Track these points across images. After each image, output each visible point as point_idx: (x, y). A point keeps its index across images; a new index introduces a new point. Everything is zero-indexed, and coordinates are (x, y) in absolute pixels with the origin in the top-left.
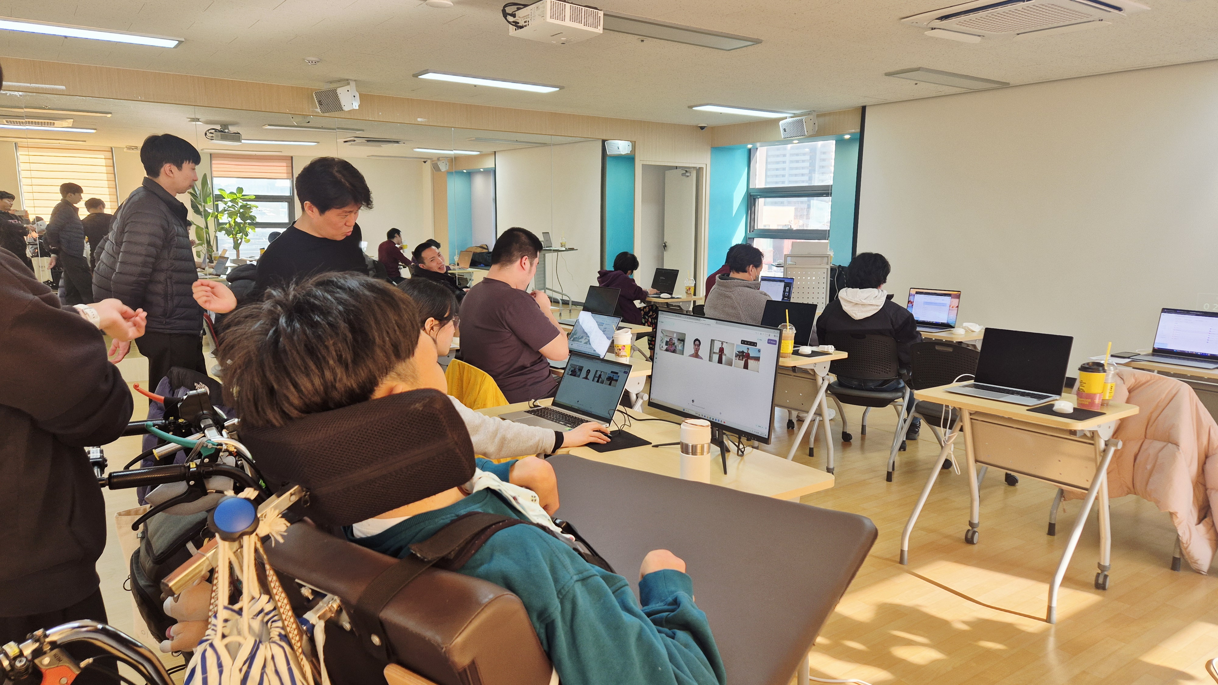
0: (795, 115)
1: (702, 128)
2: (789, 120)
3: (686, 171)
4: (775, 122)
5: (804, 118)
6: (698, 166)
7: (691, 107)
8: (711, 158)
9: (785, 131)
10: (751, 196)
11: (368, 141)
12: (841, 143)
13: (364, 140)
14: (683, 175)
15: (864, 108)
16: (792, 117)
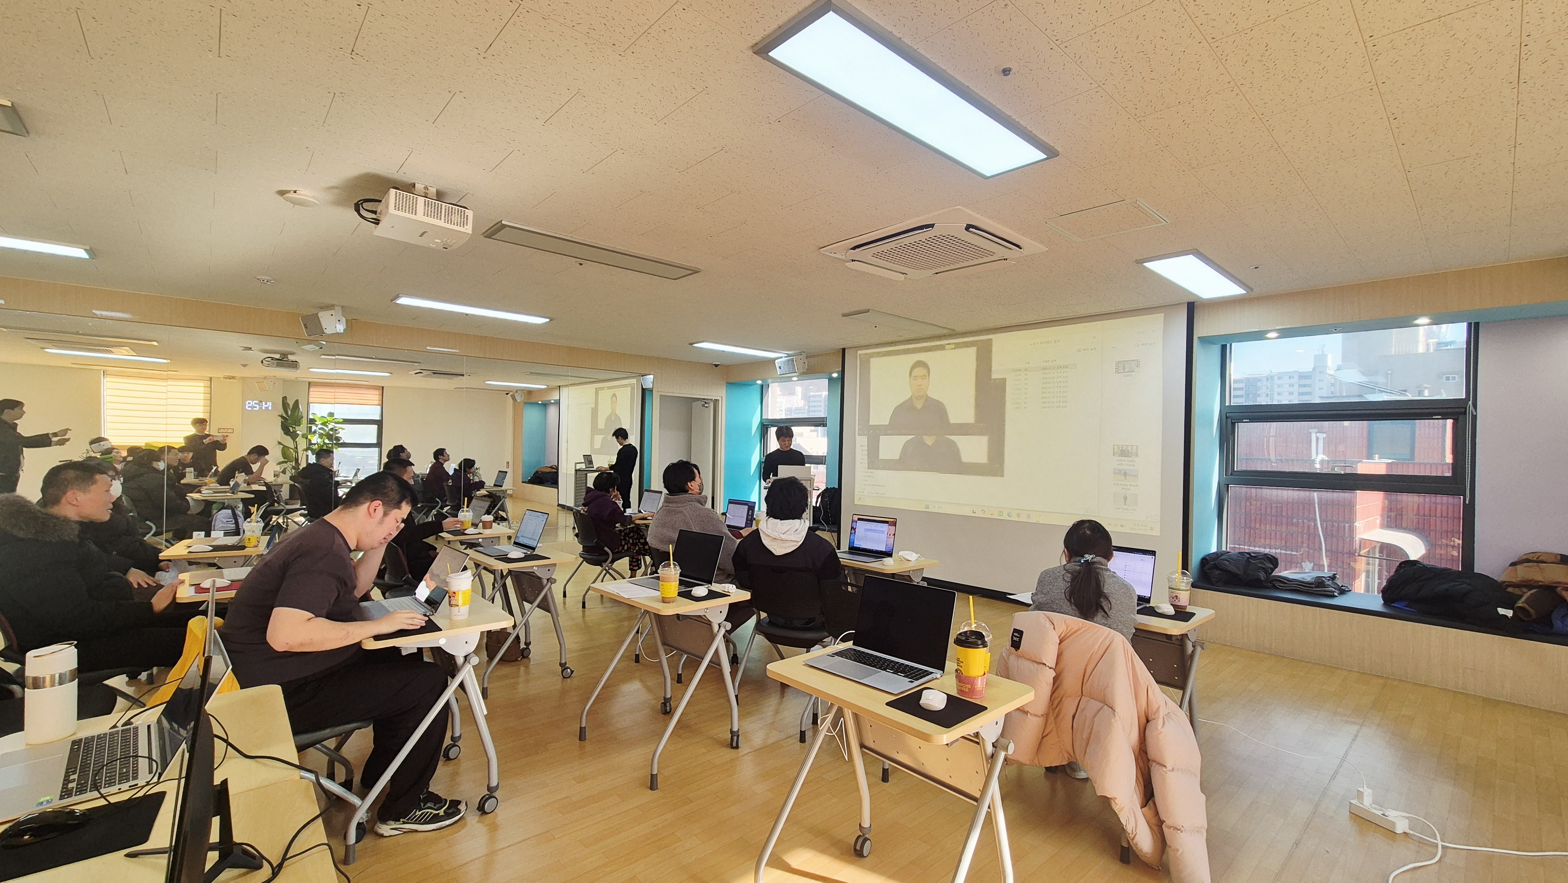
0: (789, 356)
1: (716, 366)
2: (784, 359)
3: (705, 402)
4: (772, 361)
5: (794, 357)
6: (714, 398)
7: (691, 344)
8: (726, 390)
9: (780, 368)
10: (764, 425)
11: (434, 373)
12: (831, 380)
13: (429, 372)
14: (703, 405)
15: (844, 350)
16: (786, 357)
